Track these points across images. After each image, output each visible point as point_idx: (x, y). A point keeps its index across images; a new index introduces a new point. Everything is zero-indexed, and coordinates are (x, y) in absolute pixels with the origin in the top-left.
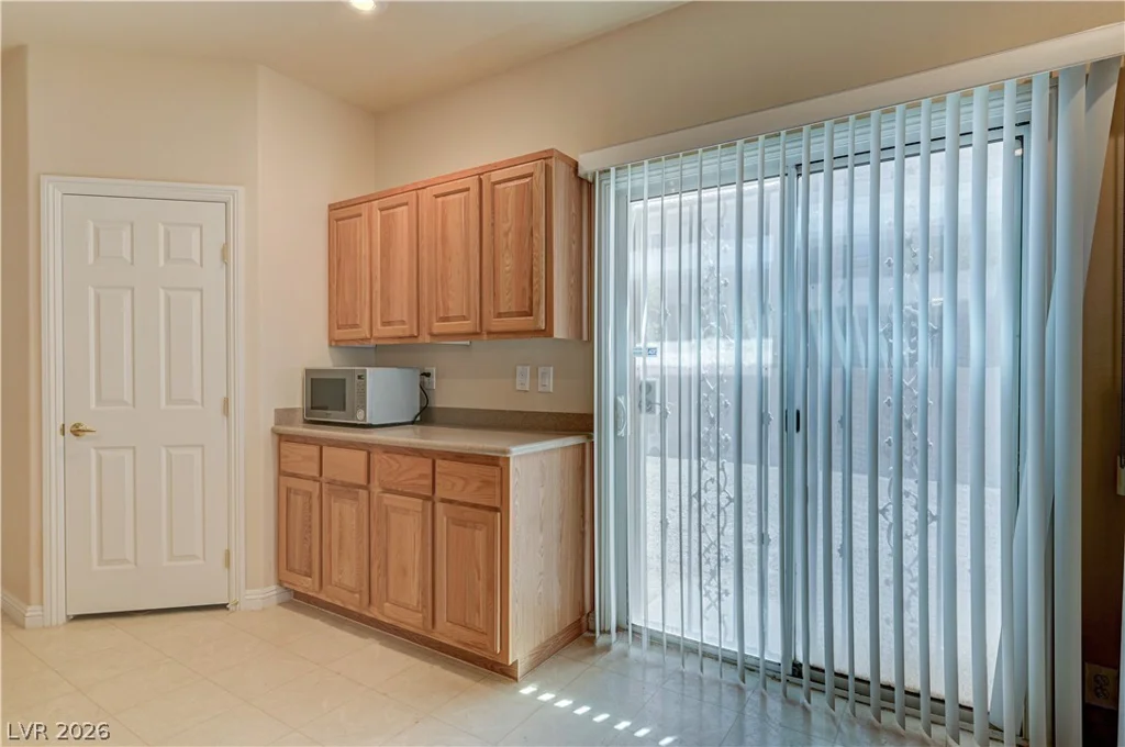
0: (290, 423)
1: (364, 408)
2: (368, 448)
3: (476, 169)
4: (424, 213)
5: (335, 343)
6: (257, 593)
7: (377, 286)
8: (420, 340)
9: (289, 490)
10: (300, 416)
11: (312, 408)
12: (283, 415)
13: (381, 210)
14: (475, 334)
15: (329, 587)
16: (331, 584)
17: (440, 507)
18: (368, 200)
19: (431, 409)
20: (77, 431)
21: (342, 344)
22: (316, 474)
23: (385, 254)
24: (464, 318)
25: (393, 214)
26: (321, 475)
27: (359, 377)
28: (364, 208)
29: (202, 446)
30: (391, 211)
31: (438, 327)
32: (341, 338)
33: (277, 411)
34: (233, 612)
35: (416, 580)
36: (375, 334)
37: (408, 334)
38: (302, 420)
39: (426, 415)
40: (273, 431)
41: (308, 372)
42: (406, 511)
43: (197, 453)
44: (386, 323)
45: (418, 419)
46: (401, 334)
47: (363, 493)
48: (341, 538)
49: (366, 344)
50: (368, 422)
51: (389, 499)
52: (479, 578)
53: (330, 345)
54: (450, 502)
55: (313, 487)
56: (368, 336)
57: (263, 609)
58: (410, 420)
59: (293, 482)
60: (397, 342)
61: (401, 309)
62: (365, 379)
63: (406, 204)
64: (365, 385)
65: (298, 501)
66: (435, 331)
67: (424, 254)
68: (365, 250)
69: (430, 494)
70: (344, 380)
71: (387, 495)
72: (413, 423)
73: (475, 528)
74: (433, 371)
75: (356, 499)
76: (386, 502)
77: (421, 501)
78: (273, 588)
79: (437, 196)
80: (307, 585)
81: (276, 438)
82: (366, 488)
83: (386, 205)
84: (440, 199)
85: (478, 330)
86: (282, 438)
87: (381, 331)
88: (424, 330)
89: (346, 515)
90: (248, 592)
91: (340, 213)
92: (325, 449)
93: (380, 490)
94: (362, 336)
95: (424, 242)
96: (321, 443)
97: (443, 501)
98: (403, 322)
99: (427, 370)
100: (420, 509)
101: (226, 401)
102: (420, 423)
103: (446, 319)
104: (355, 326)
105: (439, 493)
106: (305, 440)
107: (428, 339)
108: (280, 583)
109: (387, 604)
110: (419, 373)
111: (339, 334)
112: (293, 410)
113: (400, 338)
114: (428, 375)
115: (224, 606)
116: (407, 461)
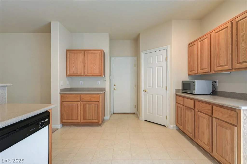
0: (179, 92)
1: (195, 90)
2: (194, 100)
3: (231, 19)
4: (212, 38)
5: (189, 75)
6: (172, 126)
7: (199, 60)
8: (211, 73)
9: (178, 106)
10: (181, 91)
11: (183, 89)
12: (177, 91)
13: (200, 41)
14: (230, 70)
15: (186, 130)
16: (186, 129)
17: (214, 119)
18: (197, 40)
19: (216, 91)
20: (145, 91)
21: (191, 75)
22: (183, 104)
23: (201, 52)
24: (226, 65)
25: (203, 42)
26: (184, 104)
27: (194, 83)
28: (196, 43)
29: (162, 95)
30: (203, 41)
31: (217, 69)
32: (190, 74)
33: (176, 90)
34: (168, 128)
35: (207, 137)
36: (199, 72)
37: (207, 71)
38: (181, 92)
39: (214, 93)
40: (175, 93)
41: (183, 81)
42: (204, 118)
43: (162, 96)
44: (201, 69)
45: (212, 94)
46: (205, 72)
47: (193, 111)
48: (188, 120)
49: (197, 75)
50: (196, 93)
51: (199, 113)
52: (228, 145)
53: (188, 75)
54: (218, 119)
55: (182, 107)
56: (197, 73)
57: (173, 130)
58: (209, 94)
59: (179, 105)
60: (205, 74)
61: (206, 65)
62: (195, 83)
63: (207, 38)
64: (195, 85)
65: (180, 109)
66: (216, 70)
67: (212, 50)
68: (196, 52)
69: (211, 115)
70: (190, 83)
71: (199, 112)
72: (210, 95)
73: (227, 129)
74: (217, 81)
75: (191, 112)
76: (199, 114)
77: (208, 116)
78: (175, 126)
79: (216, 33)
80: (181, 128)
81: (176, 95)
82: (194, 109)
83: (201, 40)
84: (217, 33)
85: (231, 68)
86: (177, 95)
87: (200, 71)
88: (212, 70)
89: (189, 115)
90: (170, 125)
91: (190, 45)
92: (185, 98)
93: (197, 111)
94: (195, 73)
95: (212, 46)
96: (184, 97)
97: (215, 118)
98: (206, 69)
99: (215, 81)
100: (208, 118)
101: (166, 87)
102: (212, 95)
103: (219, 66)
104: (194, 71)
105: (214, 115)
106: (181, 96)
107: (213, 72)
108: (176, 125)
109: (199, 140)
110: (212, 82)
111: (191, 73)
112: (180, 90)
113: (206, 73)
114: (216, 82)
115: (166, 126)
116: (204, 105)
